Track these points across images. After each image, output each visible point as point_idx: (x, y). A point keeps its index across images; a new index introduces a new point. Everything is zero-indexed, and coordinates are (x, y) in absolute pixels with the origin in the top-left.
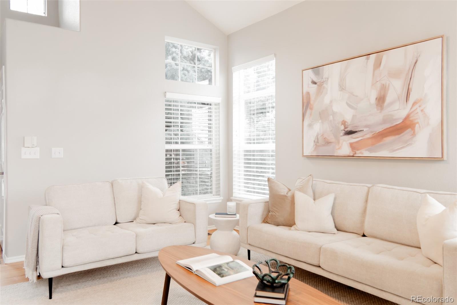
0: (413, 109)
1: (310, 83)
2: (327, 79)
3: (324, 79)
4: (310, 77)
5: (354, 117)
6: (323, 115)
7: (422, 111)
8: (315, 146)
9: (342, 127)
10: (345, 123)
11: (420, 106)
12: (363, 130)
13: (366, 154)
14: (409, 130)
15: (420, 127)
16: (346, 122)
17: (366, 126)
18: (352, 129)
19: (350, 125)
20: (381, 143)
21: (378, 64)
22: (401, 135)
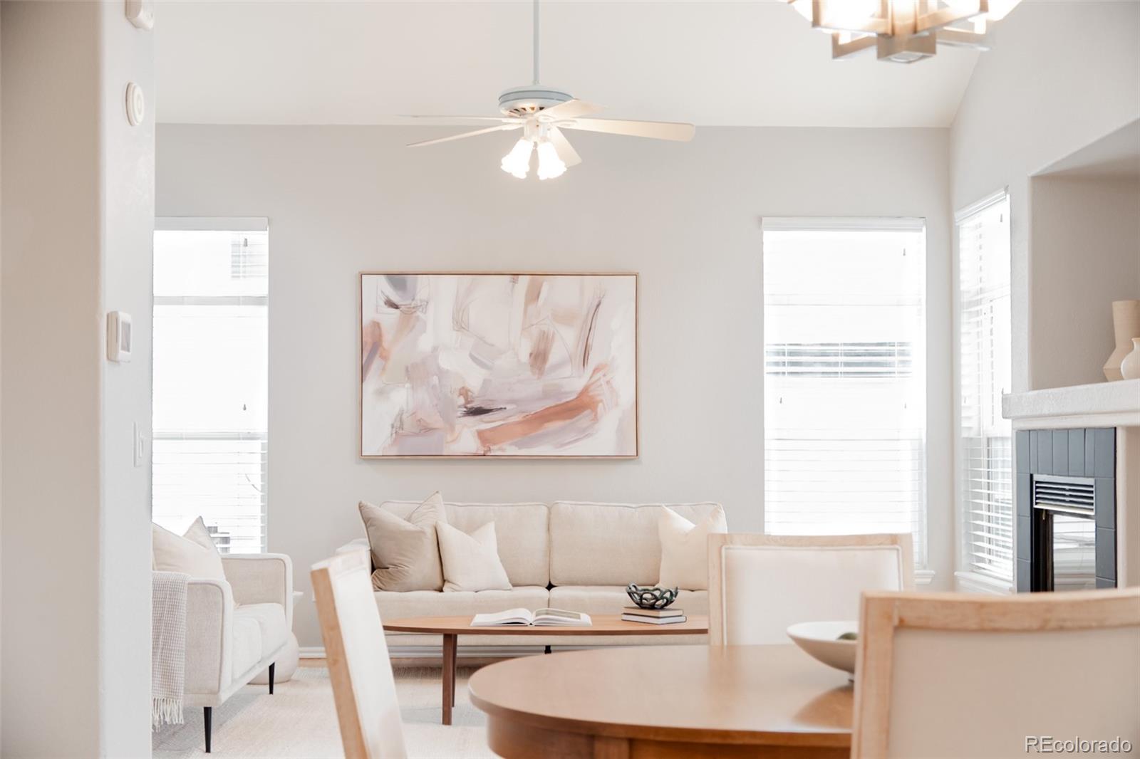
0: (593, 379)
1: (382, 303)
2: (425, 303)
3: (419, 302)
4: (382, 292)
5: (486, 382)
6: (415, 373)
7: (608, 382)
8: (394, 435)
9: (461, 401)
10: (467, 394)
11: (604, 375)
12: (505, 408)
13: (511, 450)
14: (587, 412)
15: (605, 408)
16: (469, 391)
17: (512, 402)
18: (483, 406)
19: (477, 397)
20: (540, 432)
21: (533, 295)
22: (576, 418)
